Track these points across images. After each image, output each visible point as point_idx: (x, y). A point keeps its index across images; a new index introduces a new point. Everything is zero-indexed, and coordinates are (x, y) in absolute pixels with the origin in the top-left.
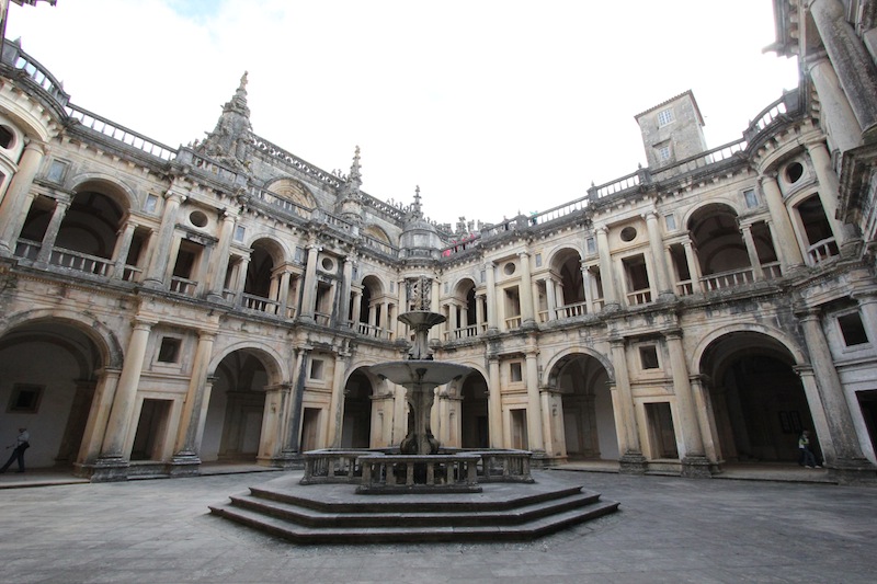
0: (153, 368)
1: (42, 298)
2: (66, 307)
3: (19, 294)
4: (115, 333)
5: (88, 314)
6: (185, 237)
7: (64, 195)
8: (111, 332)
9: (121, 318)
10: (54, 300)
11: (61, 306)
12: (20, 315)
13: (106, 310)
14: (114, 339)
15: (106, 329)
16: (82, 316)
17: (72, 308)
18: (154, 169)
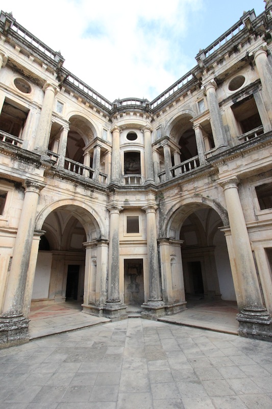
0: (259, 217)
1: (174, 198)
2: (185, 197)
3: (166, 201)
4: (217, 201)
5: (197, 195)
6: (232, 103)
7: (164, 141)
8: (214, 201)
9: (216, 188)
10: (179, 196)
11: (183, 198)
12: (170, 211)
13: (205, 187)
14: (218, 205)
15: (210, 200)
16: (194, 199)
17: (188, 196)
18: (192, 87)
